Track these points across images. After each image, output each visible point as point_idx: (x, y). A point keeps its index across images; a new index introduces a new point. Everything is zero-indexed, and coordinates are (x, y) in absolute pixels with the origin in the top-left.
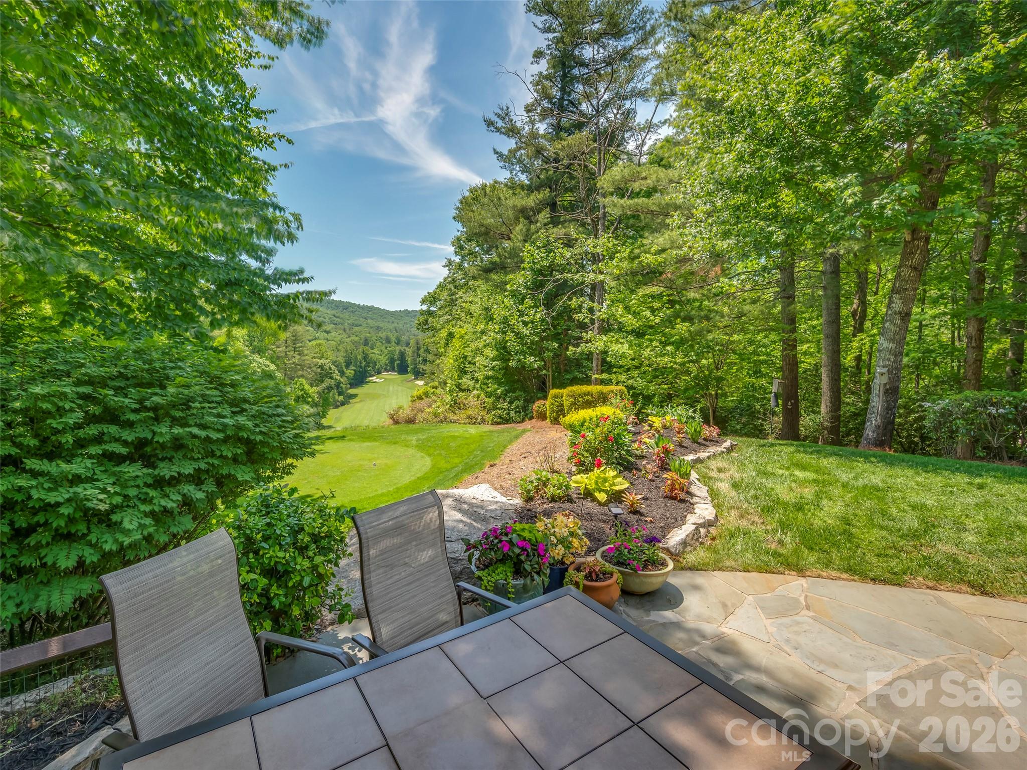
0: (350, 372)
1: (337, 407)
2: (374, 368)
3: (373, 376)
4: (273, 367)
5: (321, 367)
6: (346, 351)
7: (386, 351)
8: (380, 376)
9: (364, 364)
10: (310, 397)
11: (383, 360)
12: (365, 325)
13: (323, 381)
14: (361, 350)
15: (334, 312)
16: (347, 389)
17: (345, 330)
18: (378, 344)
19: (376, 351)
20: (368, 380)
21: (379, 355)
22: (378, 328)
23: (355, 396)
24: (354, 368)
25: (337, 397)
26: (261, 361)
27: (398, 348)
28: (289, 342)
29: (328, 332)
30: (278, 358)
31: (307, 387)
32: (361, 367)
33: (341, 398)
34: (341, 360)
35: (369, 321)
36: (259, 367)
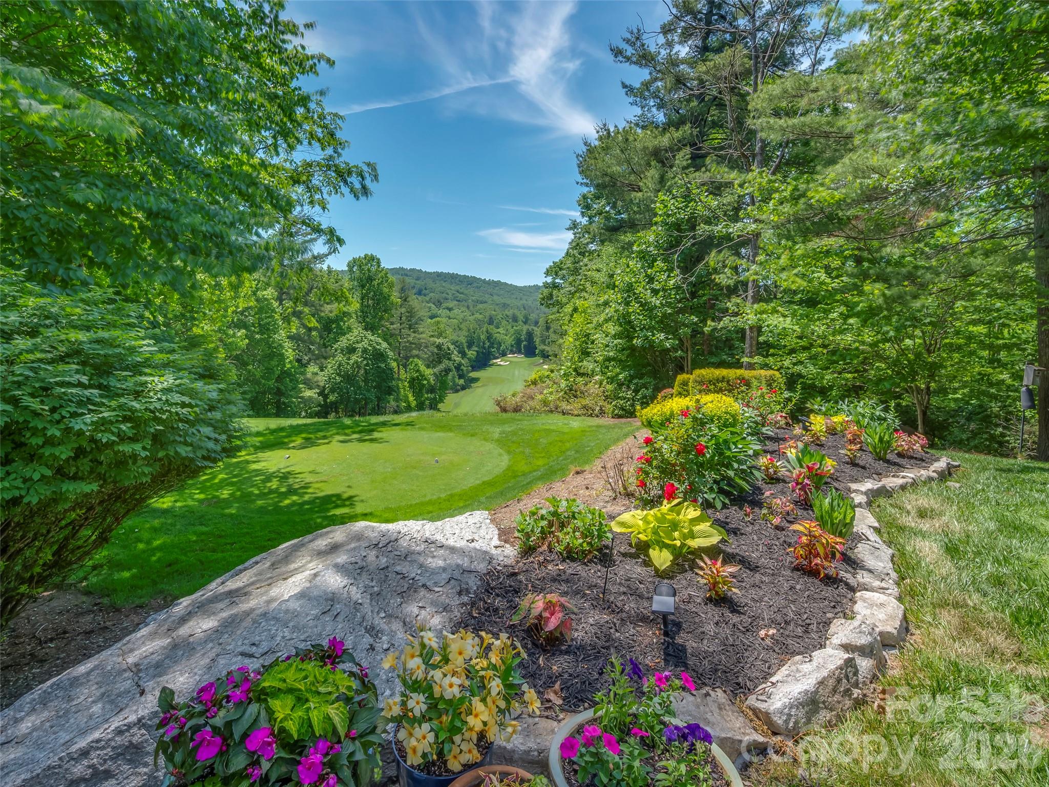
0: (472, 354)
1: (457, 391)
2: (498, 349)
3: (497, 358)
4: (385, 345)
5: (439, 347)
6: (469, 330)
7: (512, 331)
8: (505, 358)
9: (487, 344)
10: (425, 379)
11: (509, 340)
12: (490, 302)
13: (440, 362)
14: (484, 329)
15: (458, 288)
16: (468, 372)
17: (468, 307)
18: (504, 322)
19: (501, 330)
20: (491, 362)
21: (505, 335)
22: (505, 306)
23: (476, 380)
24: (476, 349)
25: (457, 380)
26: (372, 338)
27: (525, 328)
28: (404, 318)
29: (450, 309)
30: (392, 335)
31: (422, 368)
32: (484, 348)
33: (462, 382)
34: (463, 340)
35: (495, 297)
36: (370, 345)
